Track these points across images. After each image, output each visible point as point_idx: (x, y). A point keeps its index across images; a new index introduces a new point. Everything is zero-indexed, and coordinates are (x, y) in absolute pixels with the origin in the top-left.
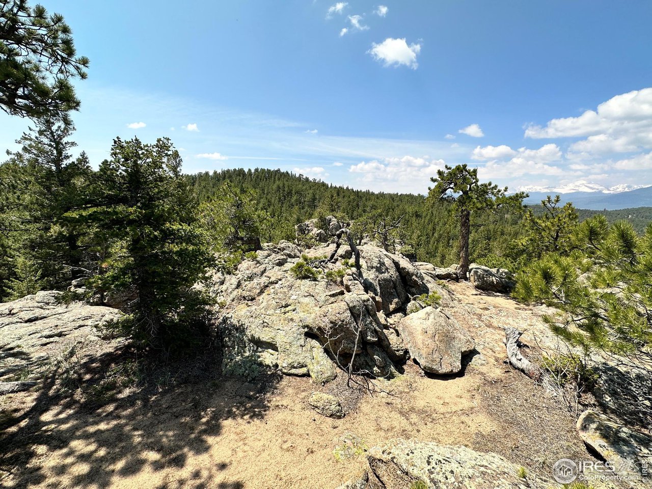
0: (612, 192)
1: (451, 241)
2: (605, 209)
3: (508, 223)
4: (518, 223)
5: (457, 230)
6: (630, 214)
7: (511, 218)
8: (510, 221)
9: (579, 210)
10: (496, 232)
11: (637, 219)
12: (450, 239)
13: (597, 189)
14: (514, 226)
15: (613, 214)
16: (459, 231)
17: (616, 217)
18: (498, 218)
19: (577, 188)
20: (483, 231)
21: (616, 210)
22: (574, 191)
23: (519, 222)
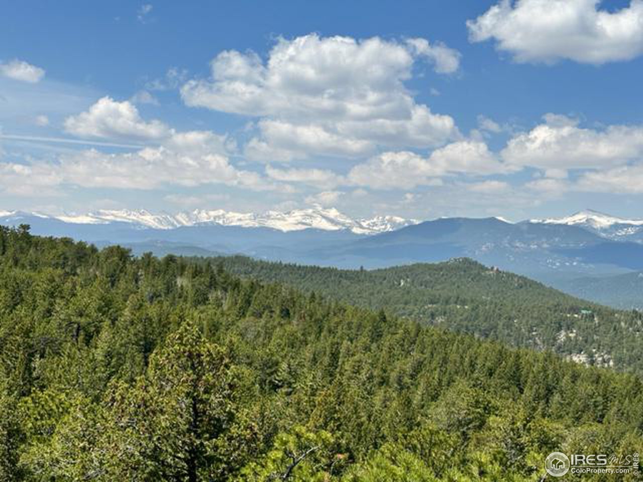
0: (367, 232)
1: (37, 362)
2: (362, 268)
4: (207, 299)
5: (54, 323)
6: (401, 278)
7: (193, 286)
8: (191, 294)
10: (164, 326)
11: (414, 289)
12: (32, 355)
13: (343, 225)
14: (201, 308)
15: (376, 277)
16: (60, 326)
17: (381, 283)
18: (161, 287)
19: (308, 221)
20: (132, 323)
21: (379, 270)
22: (304, 227)
23: (210, 296)
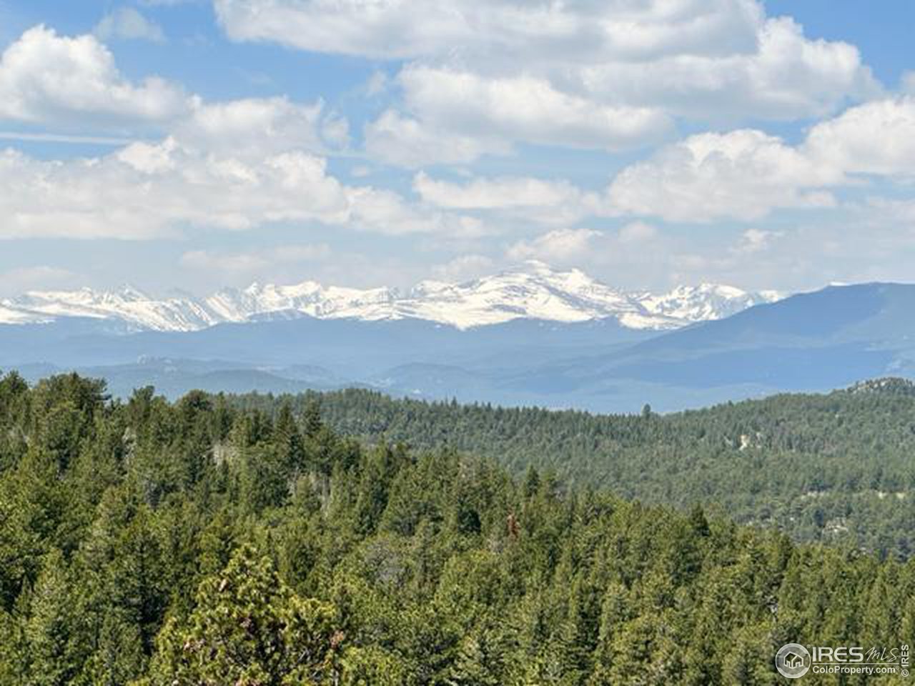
0: (656, 323)
2: (647, 408)
3: (234, 499)
4: (285, 493)
6: (741, 430)
7: (251, 462)
8: (247, 481)
9: (545, 414)
10: (186, 559)
11: (772, 457)
13: (600, 308)
14: (272, 514)
15: (681, 429)
17: (694, 444)
18: (177, 468)
19: (517, 302)
20: (112, 555)
21: (688, 414)
22: (507, 317)
23: (291, 486)
